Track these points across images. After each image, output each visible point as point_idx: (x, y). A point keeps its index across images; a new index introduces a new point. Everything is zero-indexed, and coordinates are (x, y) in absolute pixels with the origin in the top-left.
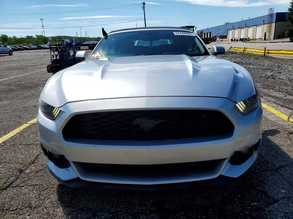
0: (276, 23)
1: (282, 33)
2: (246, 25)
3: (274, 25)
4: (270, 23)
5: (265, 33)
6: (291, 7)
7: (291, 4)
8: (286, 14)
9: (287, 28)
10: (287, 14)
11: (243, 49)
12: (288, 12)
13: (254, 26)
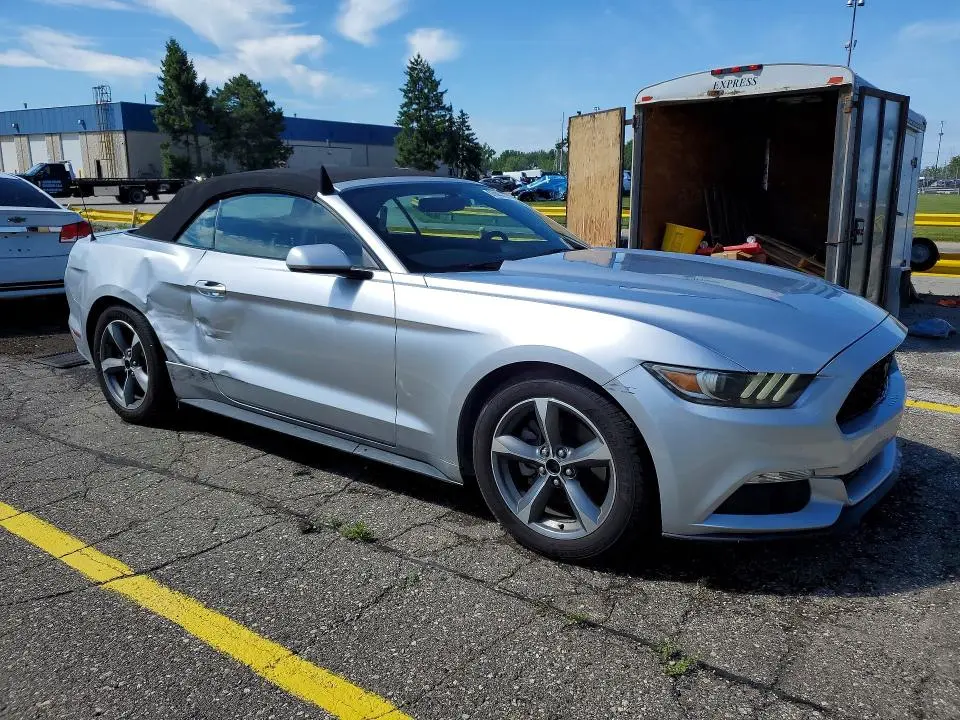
0: (125, 132)
1: (151, 165)
2: (17, 127)
3: (120, 138)
4: (108, 130)
5: (98, 162)
6: (162, 92)
7: (162, 84)
8: (152, 111)
9: (162, 151)
10: (156, 111)
11: (132, 217)
12: (159, 106)
13: (52, 134)
